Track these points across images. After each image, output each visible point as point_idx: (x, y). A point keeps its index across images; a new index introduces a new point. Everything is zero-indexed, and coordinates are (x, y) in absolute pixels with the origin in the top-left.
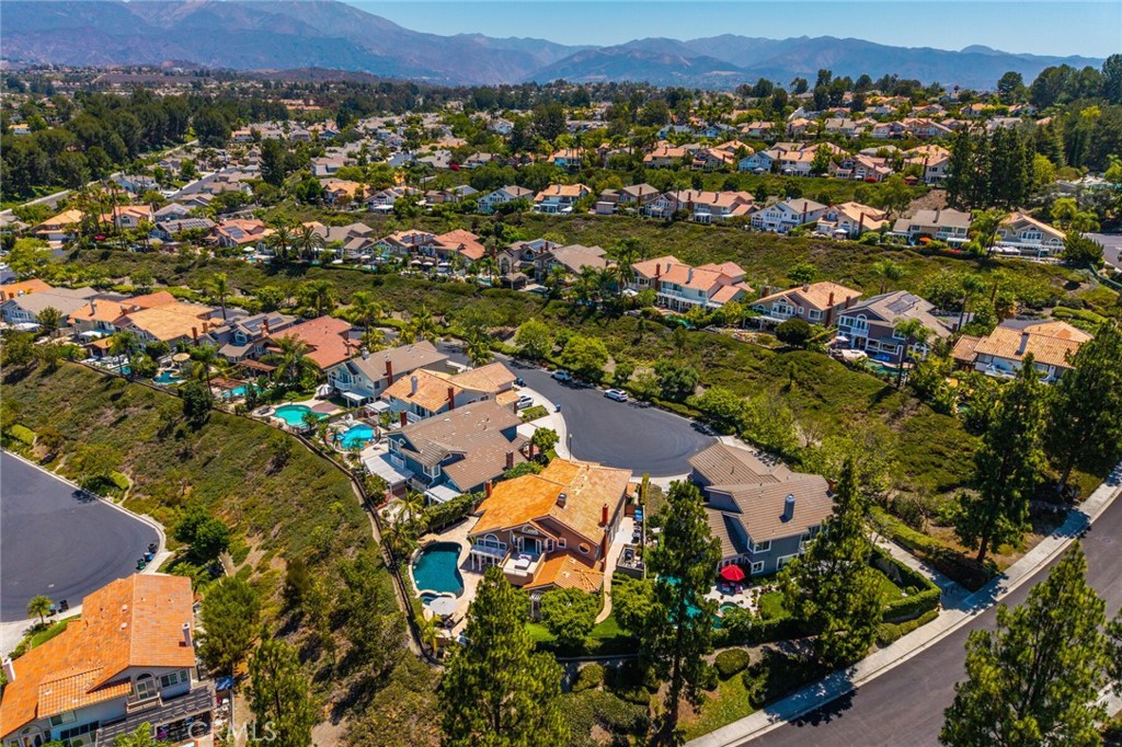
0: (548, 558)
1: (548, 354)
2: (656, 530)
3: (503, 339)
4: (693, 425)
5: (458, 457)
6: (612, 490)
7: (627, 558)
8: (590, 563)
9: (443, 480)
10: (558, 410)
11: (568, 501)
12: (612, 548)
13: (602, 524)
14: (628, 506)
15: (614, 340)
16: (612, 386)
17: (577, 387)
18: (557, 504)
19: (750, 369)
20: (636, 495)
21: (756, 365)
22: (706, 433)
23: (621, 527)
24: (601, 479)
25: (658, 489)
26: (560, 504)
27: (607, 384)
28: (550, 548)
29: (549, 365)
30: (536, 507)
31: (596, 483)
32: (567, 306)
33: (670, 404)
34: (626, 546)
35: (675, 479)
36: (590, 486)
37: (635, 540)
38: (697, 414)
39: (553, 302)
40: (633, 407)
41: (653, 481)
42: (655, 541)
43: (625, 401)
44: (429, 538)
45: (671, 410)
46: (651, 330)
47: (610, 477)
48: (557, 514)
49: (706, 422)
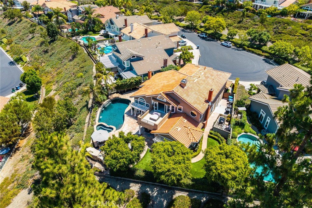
0: (170, 116)
1: (198, 27)
2: (240, 109)
3: (181, 21)
4: (264, 60)
5: (140, 59)
6: (217, 82)
7: (220, 123)
8: (196, 123)
9: (131, 69)
10: (198, 48)
11: (188, 84)
12: (212, 115)
13: (207, 101)
14: (226, 93)
15: (229, 21)
16: (225, 40)
17: (208, 40)
18: (180, 85)
19: (300, 35)
20: (230, 89)
21: (303, 33)
22: (271, 64)
23: (219, 104)
24: (212, 75)
25: (243, 87)
26: (182, 85)
27: (223, 40)
28: (173, 110)
29: (198, 31)
30: (168, 86)
31: (208, 77)
32: (210, 8)
33: (253, 50)
34: (221, 115)
35: (252, 83)
36: (204, 78)
37: (227, 112)
38: (267, 54)
39: (204, 6)
40: (234, 50)
41: (241, 83)
42: (239, 115)
43: (230, 47)
44: (116, 95)
45: (253, 52)
46: (248, 17)
47: (217, 75)
48: (179, 92)
49: (271, 59)
